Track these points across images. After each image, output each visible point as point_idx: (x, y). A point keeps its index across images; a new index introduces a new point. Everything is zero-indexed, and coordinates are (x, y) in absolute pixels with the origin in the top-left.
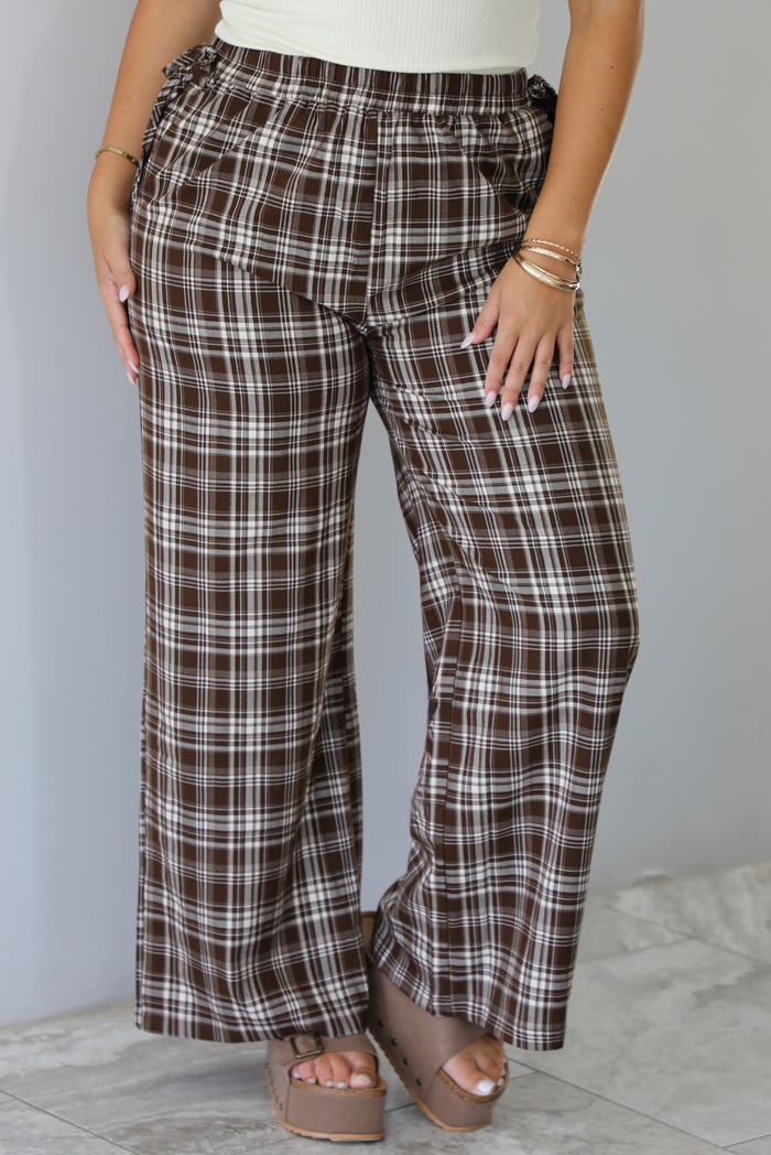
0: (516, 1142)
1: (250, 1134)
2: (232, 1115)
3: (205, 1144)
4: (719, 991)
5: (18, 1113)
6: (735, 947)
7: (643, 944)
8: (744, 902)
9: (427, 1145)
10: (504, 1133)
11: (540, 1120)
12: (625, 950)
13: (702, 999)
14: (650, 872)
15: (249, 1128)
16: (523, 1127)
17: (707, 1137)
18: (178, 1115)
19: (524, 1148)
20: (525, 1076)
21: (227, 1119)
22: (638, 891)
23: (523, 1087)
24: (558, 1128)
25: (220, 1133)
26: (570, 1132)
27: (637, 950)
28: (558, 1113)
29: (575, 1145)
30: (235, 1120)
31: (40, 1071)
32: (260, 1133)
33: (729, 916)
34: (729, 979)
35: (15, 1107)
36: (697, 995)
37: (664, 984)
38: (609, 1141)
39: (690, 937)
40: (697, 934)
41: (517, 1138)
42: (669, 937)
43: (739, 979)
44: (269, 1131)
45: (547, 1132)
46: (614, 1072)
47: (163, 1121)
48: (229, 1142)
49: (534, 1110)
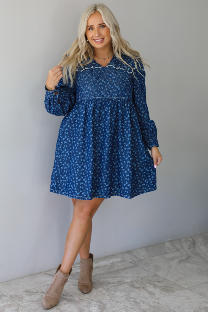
0: (153, 287)
1: (111, 285)
2: (108, 281)
3: (104, 286)
4: (182, 260)
5: (74, 280)
6: (184, 253)
7: (170, 252)
8: (184, 244)
9: (139, 287)
10: (151, 285)
11: (156, 283)
12: (167, 253)
13: (180, 262)
14: (170, 239)
15: (111, 284)
16: (154, 284)
17: (183, 286)
18: (100, 281)
19: (155, 288)
20: (154, 275)
21: (107, 282)
22: (168, 243)
23: (153, 277)
24: (160, 285)
25: (106, 284)
26: (162, 285)
27: (169, 253)
28: (159, 282)
29: (163, 288)
30: (108, 282)
31: (77, 273)
32: (113, 285)
33: (182, 247)
34: (184, 258)
35: (74, 279)
36: (179, 261)
37: (174, 259)
38: (168, 287)
39: (177, 251)
40: (178, 250)
41: (153, 286)
42: (174, 251)
43: (185, 258)
44: (114, 284)
45: (158, 285)
46: (167, 275)
47: (97, 282)
48: (108, 286)
49: (156, 281)
